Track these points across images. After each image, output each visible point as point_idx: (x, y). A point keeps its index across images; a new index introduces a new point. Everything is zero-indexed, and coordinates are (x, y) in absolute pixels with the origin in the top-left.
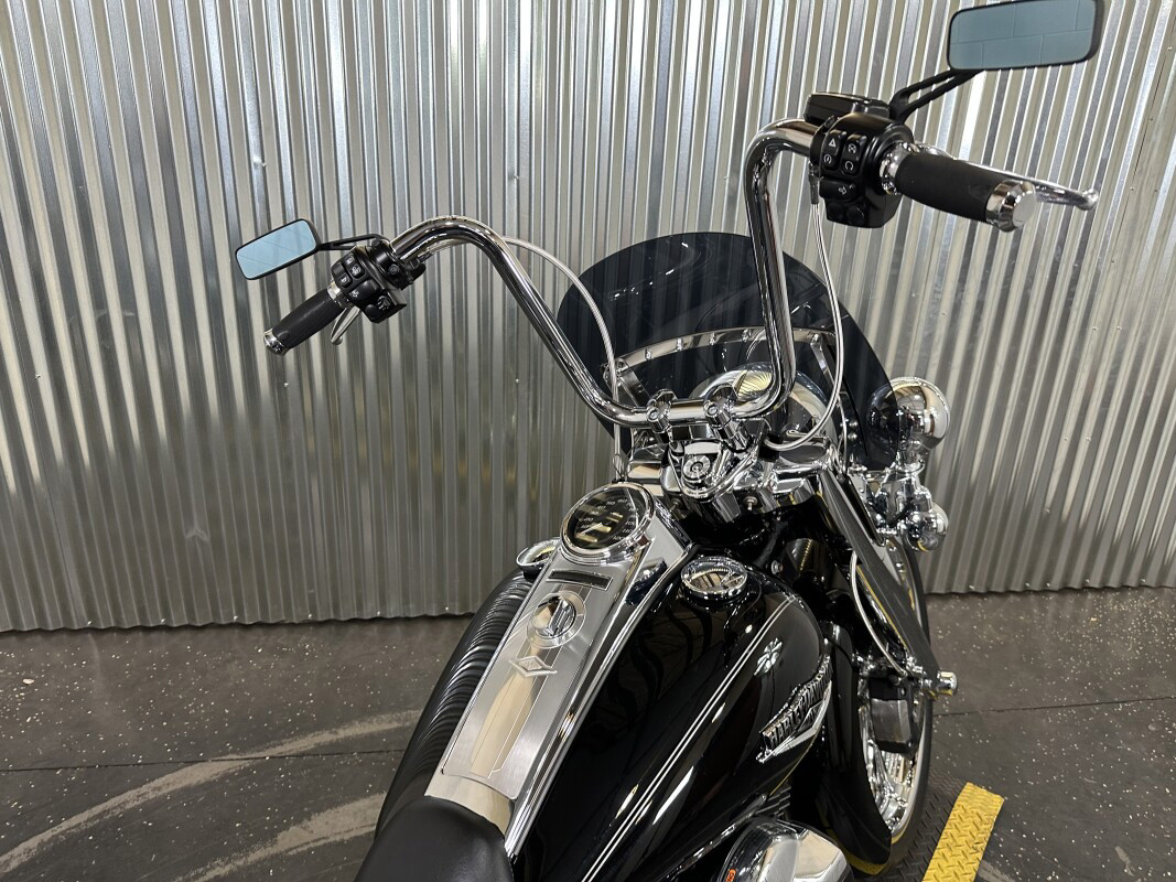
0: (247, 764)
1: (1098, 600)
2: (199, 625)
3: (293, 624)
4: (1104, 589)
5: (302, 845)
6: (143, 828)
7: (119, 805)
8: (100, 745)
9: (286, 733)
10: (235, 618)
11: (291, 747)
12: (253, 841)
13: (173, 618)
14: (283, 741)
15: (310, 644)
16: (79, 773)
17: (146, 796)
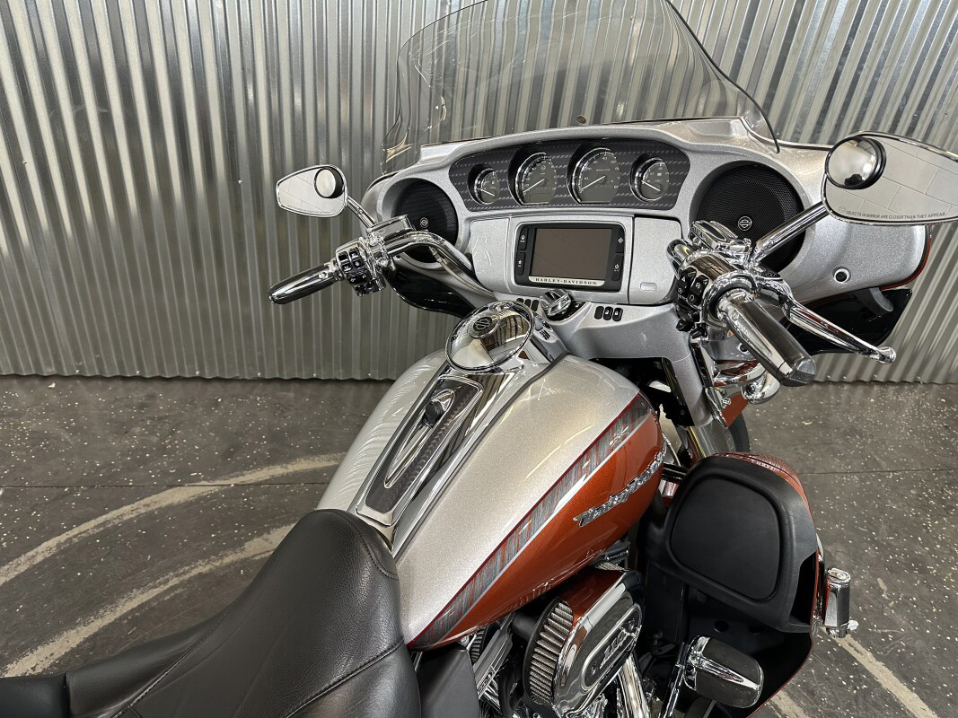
0: (217, 489)
1: (882, 392)
2: (168, 376)
3: (245, 380)
4: (888, 382)
5: (264, 553)
6: (138, 535)
7: (118, 517)
8: (98, 470)
9: (246, 466)
10: (197, 373)
11: (250, 477)
12: (225, 548)
13: (146, 371)
14: (245, 472)
15: (261, 397)
16: (83, 491)
17: (138, 511)
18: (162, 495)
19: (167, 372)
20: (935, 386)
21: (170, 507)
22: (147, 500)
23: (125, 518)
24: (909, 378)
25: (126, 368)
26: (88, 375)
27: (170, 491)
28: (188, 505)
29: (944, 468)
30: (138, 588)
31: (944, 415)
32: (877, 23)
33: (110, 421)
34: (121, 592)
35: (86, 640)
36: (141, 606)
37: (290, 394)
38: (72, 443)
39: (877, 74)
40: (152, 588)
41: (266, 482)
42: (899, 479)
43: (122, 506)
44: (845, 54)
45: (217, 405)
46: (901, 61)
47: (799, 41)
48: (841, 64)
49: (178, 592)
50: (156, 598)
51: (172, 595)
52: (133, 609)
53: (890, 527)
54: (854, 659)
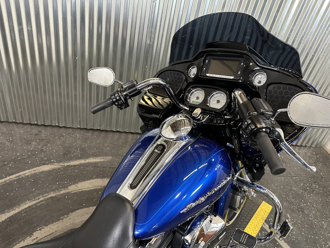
0: (60, 166)
2: (46, 125)
3: (74, 128)
5: (75, 191)
6: (30, 181)
7: (24, 174)
8: (18, 157)
9: (71, 159)
10: (57, 124)
11: (73, 163)
12: (62, 188)
13: (39, 122)
14: (71, 161)
15: (79, 134)
16: (12, 164)
17: (31, 172)
18: (40, 167)
19: (46, 123)
20: (312, 148)
21: (43, 172)
22: (35, 169)
23: (26, 175)
24: (304, 145)
25: (32, 121)
26: (18, 122)
27: (44, 166)
28: (50, 172)
29: (313, 176)
30: (29, 200)
31: (314, 158)
32: (303, 22)
33: (24, 139)
34: (22, 202)
35: (8, 218)
36: (29, 207)
37: (89, 134)
38: (10, 146)
39: (301, 40)
40: (34, 201)
41: (78, 165)
42: (297, 180)
43: (25, 170)
44: (291, 32)
45: (63, 136)
46: (310, 36)
47: (276, 26)
48: (290, 35)
49: (43, 203)
50: (35, 204)
51: (41, 204)
52: (26, 208)
53: (293, 196)
54: (277, 242)
